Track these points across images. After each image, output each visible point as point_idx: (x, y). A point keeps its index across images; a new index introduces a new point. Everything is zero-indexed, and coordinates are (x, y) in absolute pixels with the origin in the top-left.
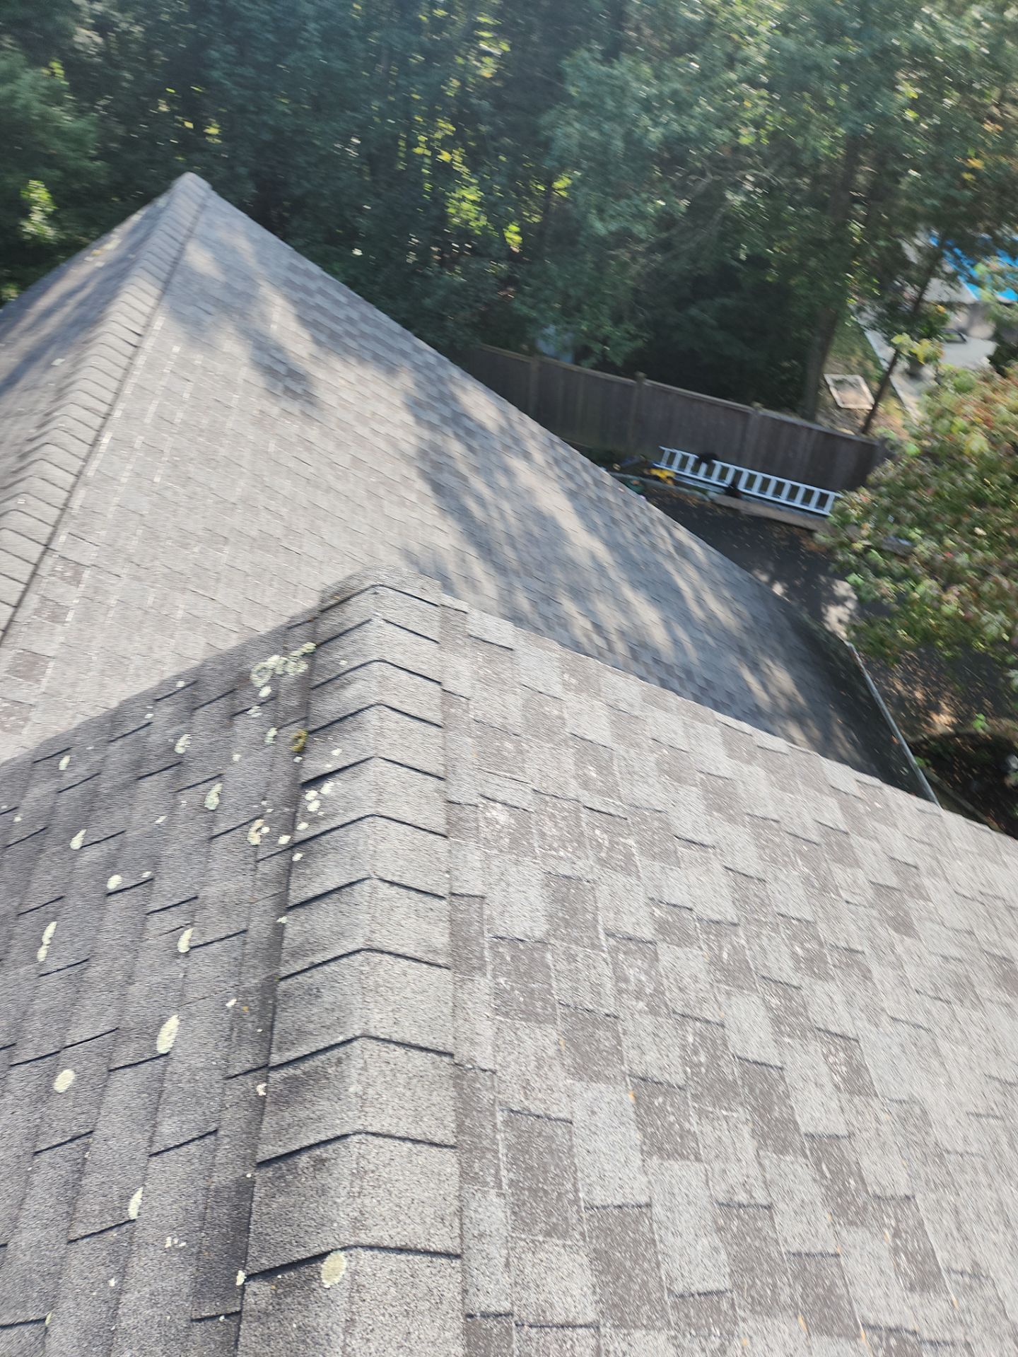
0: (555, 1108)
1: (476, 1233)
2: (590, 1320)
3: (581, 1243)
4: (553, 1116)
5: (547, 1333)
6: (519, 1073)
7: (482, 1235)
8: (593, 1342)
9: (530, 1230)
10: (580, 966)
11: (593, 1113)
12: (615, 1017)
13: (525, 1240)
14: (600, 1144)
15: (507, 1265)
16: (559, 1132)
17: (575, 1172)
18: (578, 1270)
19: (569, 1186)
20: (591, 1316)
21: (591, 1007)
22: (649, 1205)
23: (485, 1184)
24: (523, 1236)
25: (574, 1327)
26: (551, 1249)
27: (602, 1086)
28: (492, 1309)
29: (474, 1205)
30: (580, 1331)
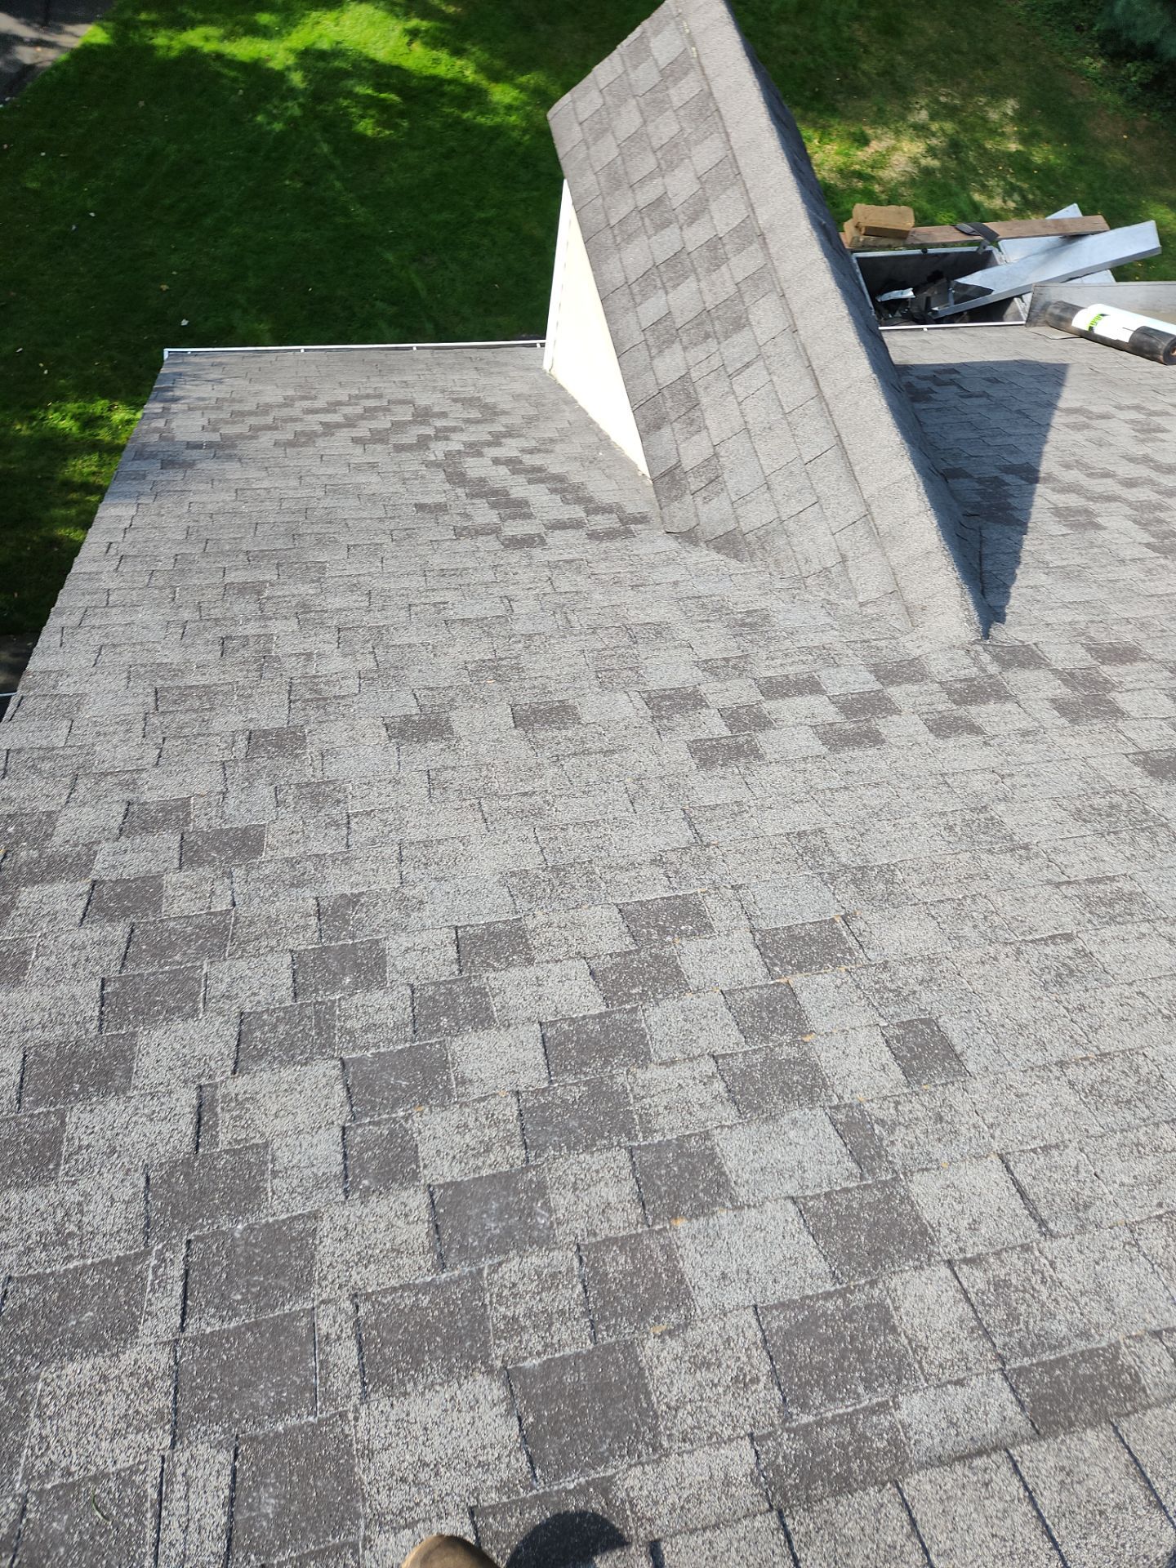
0: (749, 1333)
1: (953, 1432)
2: (949, 1271)
3: (881, 1285)
4: (760, 1334)
5: (989, 1325)
6: (729, 1397)
7: (952, 1424)
8: (965, 1268)
9: (904, 1356)
10: (520, 1310)
11: (724, 1276)
12: (579, 1249)
13: (920, 1362)
14: (758, 1265)
15: (960, 1383)
16: (775, 1325)
17: (808, 1297)
18: (910, 1290)
19: (830, 1305)
20: (945, 1272)
21: (580, 1287)
22: (794, 1201)
23: (892, 1427)
24: (916, 1366)
25: (965, 1292)
26: (909, 1326)
27: (685, 1266)
28: (1011, 1397)
29: (927, 1442)
30: (965, 1285)
